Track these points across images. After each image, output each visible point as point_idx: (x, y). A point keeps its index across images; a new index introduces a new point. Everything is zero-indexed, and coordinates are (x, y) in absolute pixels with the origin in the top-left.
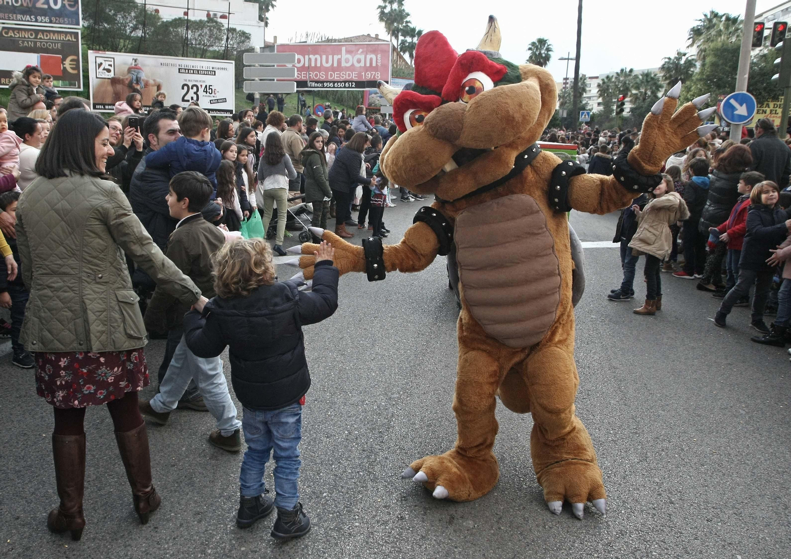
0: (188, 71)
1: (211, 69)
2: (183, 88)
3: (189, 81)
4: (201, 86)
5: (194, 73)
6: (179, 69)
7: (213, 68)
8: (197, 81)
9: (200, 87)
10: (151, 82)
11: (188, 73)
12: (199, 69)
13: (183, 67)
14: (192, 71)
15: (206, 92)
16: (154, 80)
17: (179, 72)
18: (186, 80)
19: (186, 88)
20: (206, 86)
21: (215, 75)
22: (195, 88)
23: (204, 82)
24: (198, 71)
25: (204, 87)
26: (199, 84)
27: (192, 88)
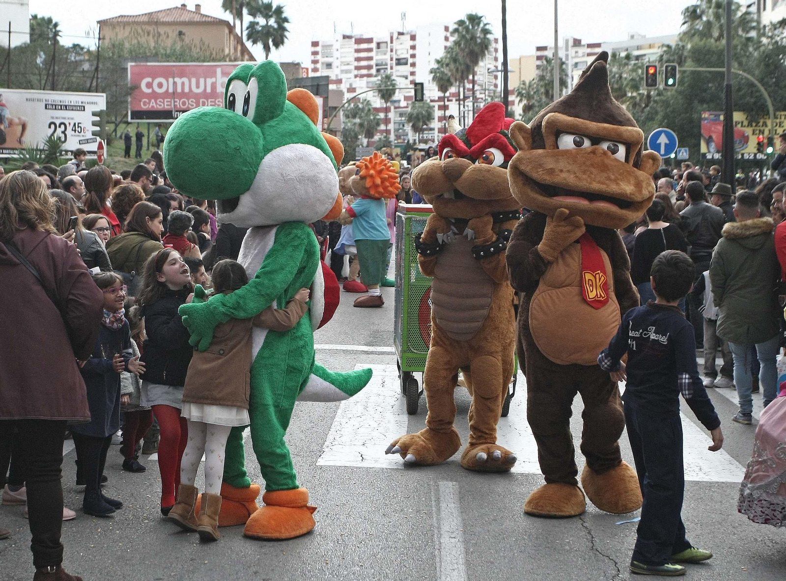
0: (55, 107)
1: (80, 104)
2: (50, 127)
3: (57, 118)
4: (70, 124)
5: (61, 109)
6: (46, 105)
7: (82, 103)
8: (64, 118)
9: (68, 125)
10: (16, 120)
11: (56, 109)
12: (67, 104)
13: (50, 103)
14: (60, 107)
15: (75, 131)
16: (19, 119)
17: (46, 108)
18: (53, 118)
19: (53, 126)
20: (75, 124)
21: (84, 110)
22: (63, 126)
23: (72, 119)
24: (66, 106)
25: (72, 125)
26: (67, 122)
27: (60, 127)
